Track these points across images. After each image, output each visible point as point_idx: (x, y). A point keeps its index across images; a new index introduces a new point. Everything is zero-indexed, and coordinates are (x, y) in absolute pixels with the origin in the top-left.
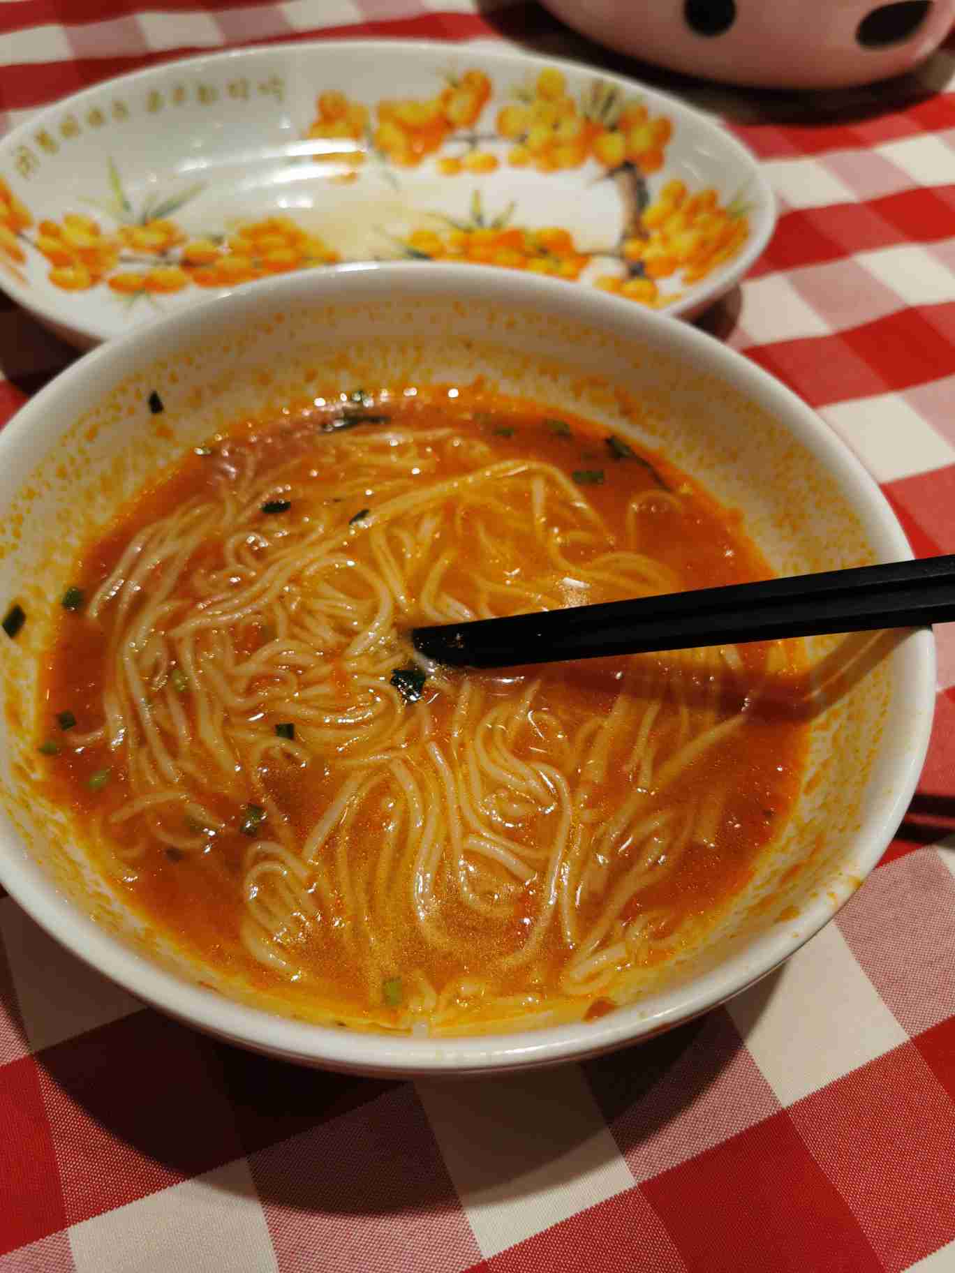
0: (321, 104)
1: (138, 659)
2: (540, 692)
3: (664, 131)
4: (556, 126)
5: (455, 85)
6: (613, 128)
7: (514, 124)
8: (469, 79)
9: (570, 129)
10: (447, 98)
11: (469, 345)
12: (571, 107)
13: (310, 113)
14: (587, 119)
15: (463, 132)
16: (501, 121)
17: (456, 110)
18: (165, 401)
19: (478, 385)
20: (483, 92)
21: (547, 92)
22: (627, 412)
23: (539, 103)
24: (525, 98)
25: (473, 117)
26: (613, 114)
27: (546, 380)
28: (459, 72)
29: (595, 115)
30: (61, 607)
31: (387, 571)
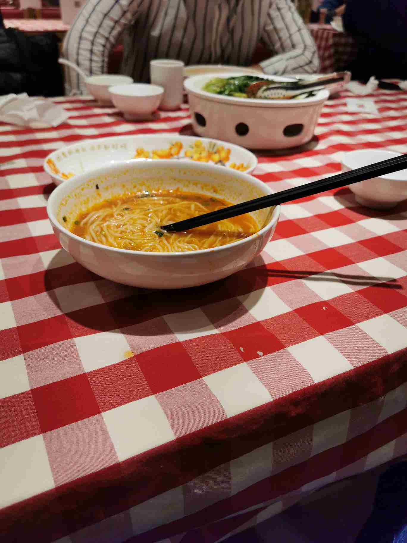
0: (137, 151)
1: (93, 230)
2: (192, 235)
3: (229, 151)
4: (200, 154)
5: (173, 145)
6: (216, 153)
7: (189, 154)
8: (177, 144)
9: (204, 154)
10: (171, 149)
11: (175, 179)
12: (204, 148)
13: (135, 153)
14: (209, 151)
15: (175, 156)
16: (186, 153)
17: (173, 152)
18: (99, 186)
19: (178, 189)
20: (180, 147)
21: (198, 146)
22: (215, 191)
23: (195, 149)
24: (192, 148)
25: (178, 153)
26: (215, 150)
27: (194, 186)
28: (174, 142)
29: (211, 150)
30: (74, 223)
31: (154, 218)
